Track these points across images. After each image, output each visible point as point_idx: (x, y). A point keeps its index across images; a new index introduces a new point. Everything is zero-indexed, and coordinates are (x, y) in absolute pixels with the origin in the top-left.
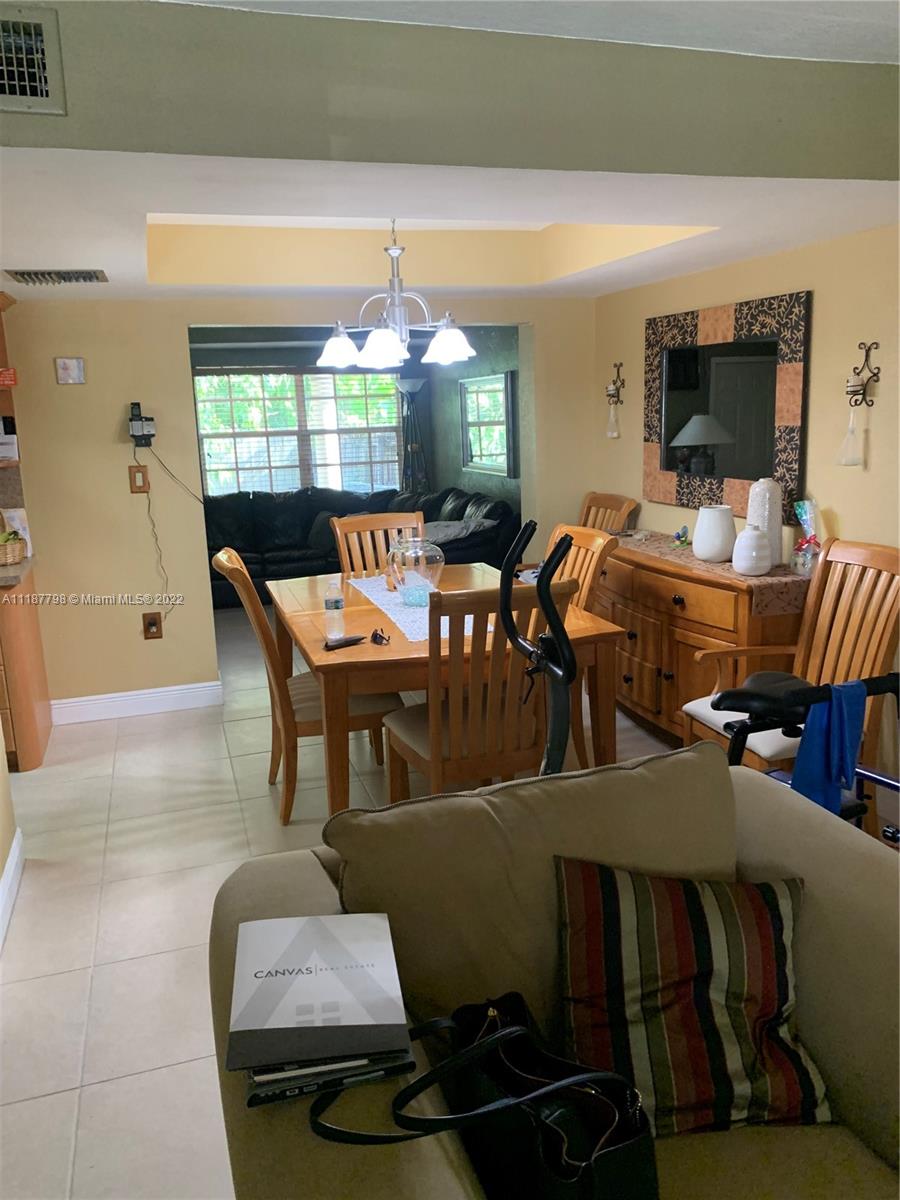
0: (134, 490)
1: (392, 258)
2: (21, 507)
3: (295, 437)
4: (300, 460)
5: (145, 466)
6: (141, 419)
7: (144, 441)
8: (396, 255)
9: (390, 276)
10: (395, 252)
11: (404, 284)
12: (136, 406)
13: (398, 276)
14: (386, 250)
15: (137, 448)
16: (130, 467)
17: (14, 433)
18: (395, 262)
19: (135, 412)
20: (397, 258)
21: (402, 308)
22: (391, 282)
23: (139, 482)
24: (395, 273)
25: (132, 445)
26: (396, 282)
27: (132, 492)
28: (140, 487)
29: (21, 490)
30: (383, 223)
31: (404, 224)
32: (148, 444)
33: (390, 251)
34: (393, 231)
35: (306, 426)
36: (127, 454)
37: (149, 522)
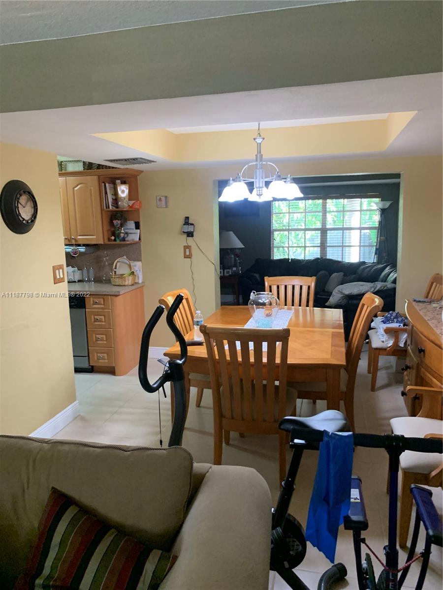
0: (186, 257)
1: (258, 144)
2: (140, 261)
3: (319, 232)
4: (321, 243)
5: (190, 246)
6: (188, 225)
7: (190, 234)
8: (260, 142)
9: (256, 153)
10: (259, 140)
11: (264, 157)
12: (187, 218)
13: (260, 153)
14: (254, 139)
15: (188, 238)
16: (184, 246)
17: (139, 229)
18: (259, 145)
19: (187, 221)
20: (260, 143)
21: (261, 170)
22: (256, 156)
23: (188, 253)
24: (259, 152)
25: (185, 236)
26: (259, 156)
27: (185, 258)
28: (188, 255)
29: (141, 254)
30: (254, 125)
31: (265, 125)
32: (192, 236)
33: (256, 140)
34: (259, 129)
35: (326, 226)
36: (184, 240)
37: (191, 272)
